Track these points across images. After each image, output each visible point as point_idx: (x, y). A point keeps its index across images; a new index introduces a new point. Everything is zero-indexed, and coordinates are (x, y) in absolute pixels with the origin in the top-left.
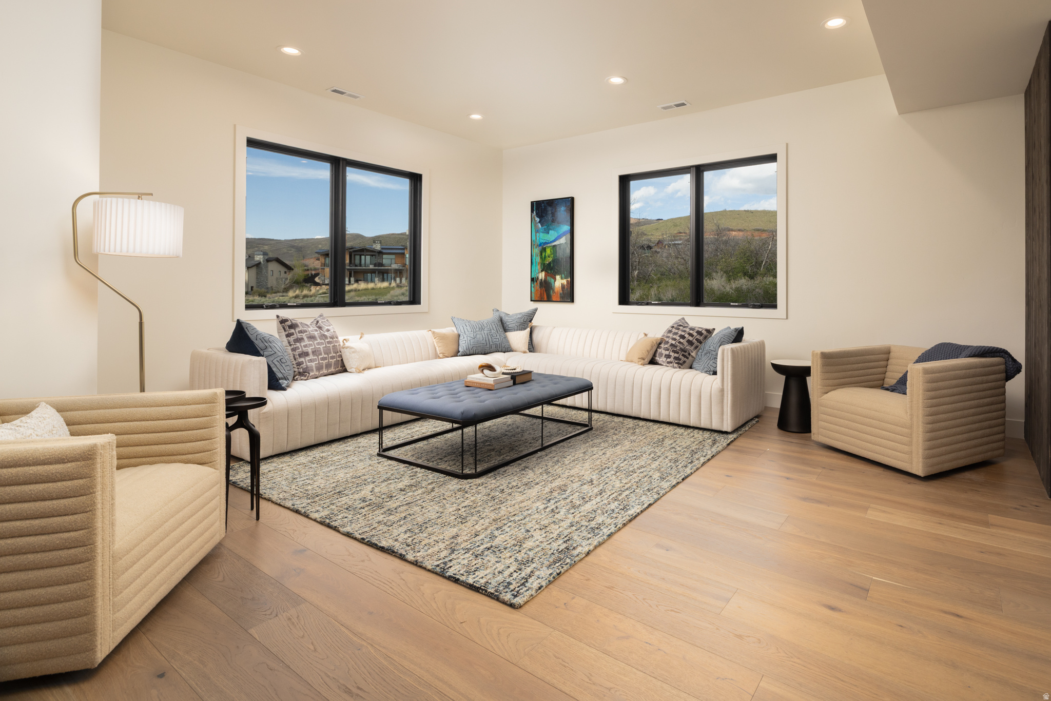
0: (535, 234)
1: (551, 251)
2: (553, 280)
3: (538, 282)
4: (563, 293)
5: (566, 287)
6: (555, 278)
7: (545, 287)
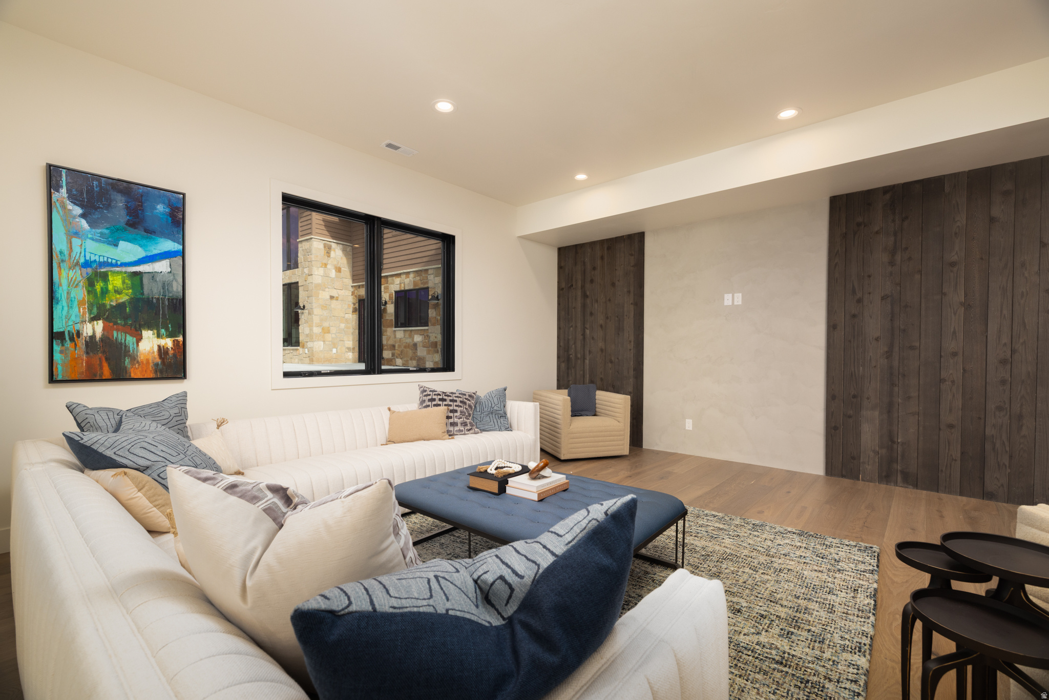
0: (64, 238)
1: (124, 282)
2: (130, 340)
3: (81, 343)
4: (163, 363)
5: (171, 352)
6: (141, 335)
7: (104, 352)
